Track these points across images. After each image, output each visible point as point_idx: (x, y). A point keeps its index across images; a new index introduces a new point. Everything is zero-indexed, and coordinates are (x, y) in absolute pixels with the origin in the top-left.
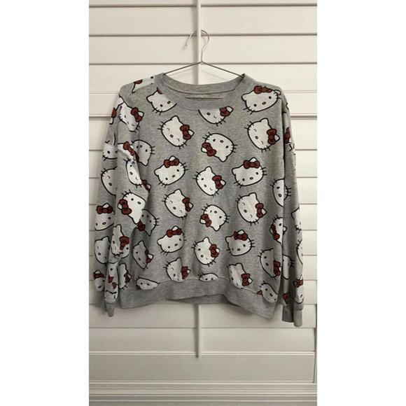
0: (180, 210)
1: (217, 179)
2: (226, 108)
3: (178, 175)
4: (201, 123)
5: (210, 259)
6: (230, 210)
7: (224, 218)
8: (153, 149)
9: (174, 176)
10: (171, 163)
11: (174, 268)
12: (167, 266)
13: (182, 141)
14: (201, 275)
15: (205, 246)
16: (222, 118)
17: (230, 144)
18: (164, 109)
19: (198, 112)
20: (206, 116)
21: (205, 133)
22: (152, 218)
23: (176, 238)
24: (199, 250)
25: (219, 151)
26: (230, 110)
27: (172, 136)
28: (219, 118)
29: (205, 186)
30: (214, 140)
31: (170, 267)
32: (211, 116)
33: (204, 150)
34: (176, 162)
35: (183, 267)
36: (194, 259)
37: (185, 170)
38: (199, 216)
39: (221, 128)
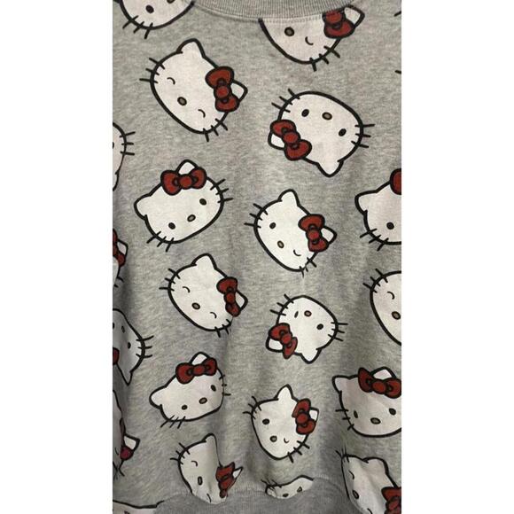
0: (212, 310)
1: (312, 225)
2: (341, 11)
3: (205, 215)
4: (267, 62)
5: (295, 438)
6: (346, 307)
7: (329, 328)
8: (129, 139)
9: (192, 218)
10: (182, 181)
11: (199, 463)
12: (181, 455)
13: (214, 115)
14: (270, 485)
15: (281, 412)
16: (331, 42)
17: (350, 123)
18: (157, 19)
19: (257, 27)
20: (281, 40)
21: (278, 91)
22: (133, 338)
23: (202, 383)
24: (266, 422)
25: (320, 145)
26: (352, 16)
27: (182, 101)
28: (322, 42)
29: (281, 245)
30: (305, 113)
31: (187, 460)
32: (298, 39)
33: (277, 141)
34: (197, 179)
35: (220, 467)
36: (252, 442)
37: (222, 202)
38: (266, 330)
39: (326, 76)
